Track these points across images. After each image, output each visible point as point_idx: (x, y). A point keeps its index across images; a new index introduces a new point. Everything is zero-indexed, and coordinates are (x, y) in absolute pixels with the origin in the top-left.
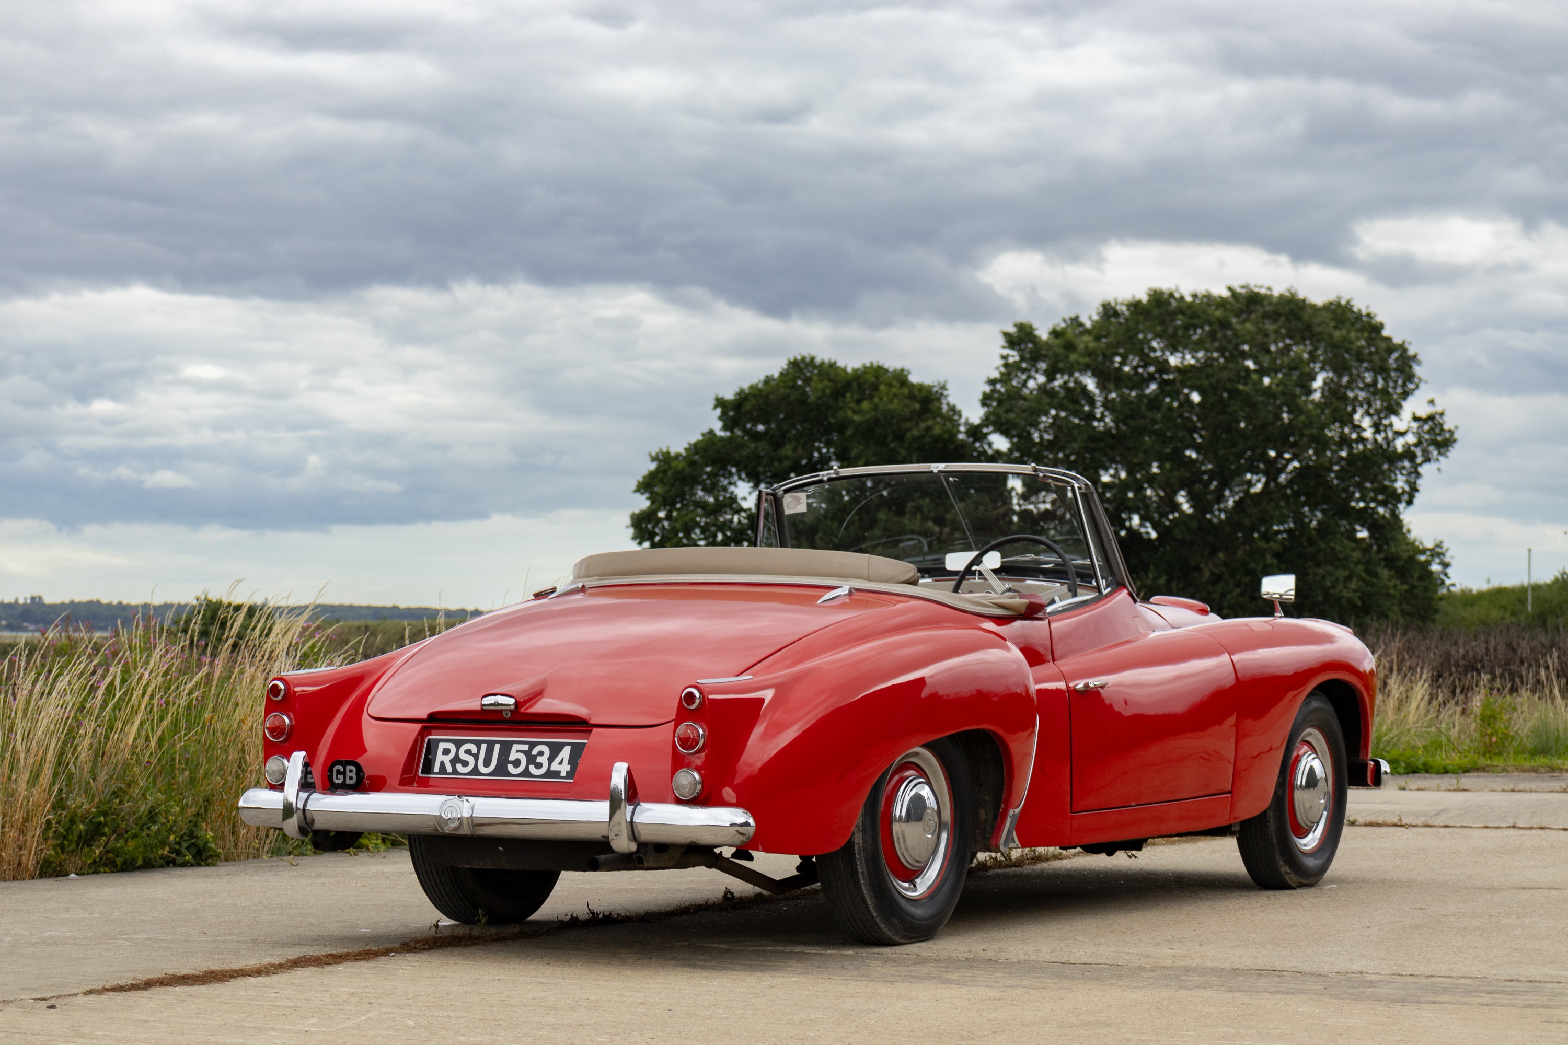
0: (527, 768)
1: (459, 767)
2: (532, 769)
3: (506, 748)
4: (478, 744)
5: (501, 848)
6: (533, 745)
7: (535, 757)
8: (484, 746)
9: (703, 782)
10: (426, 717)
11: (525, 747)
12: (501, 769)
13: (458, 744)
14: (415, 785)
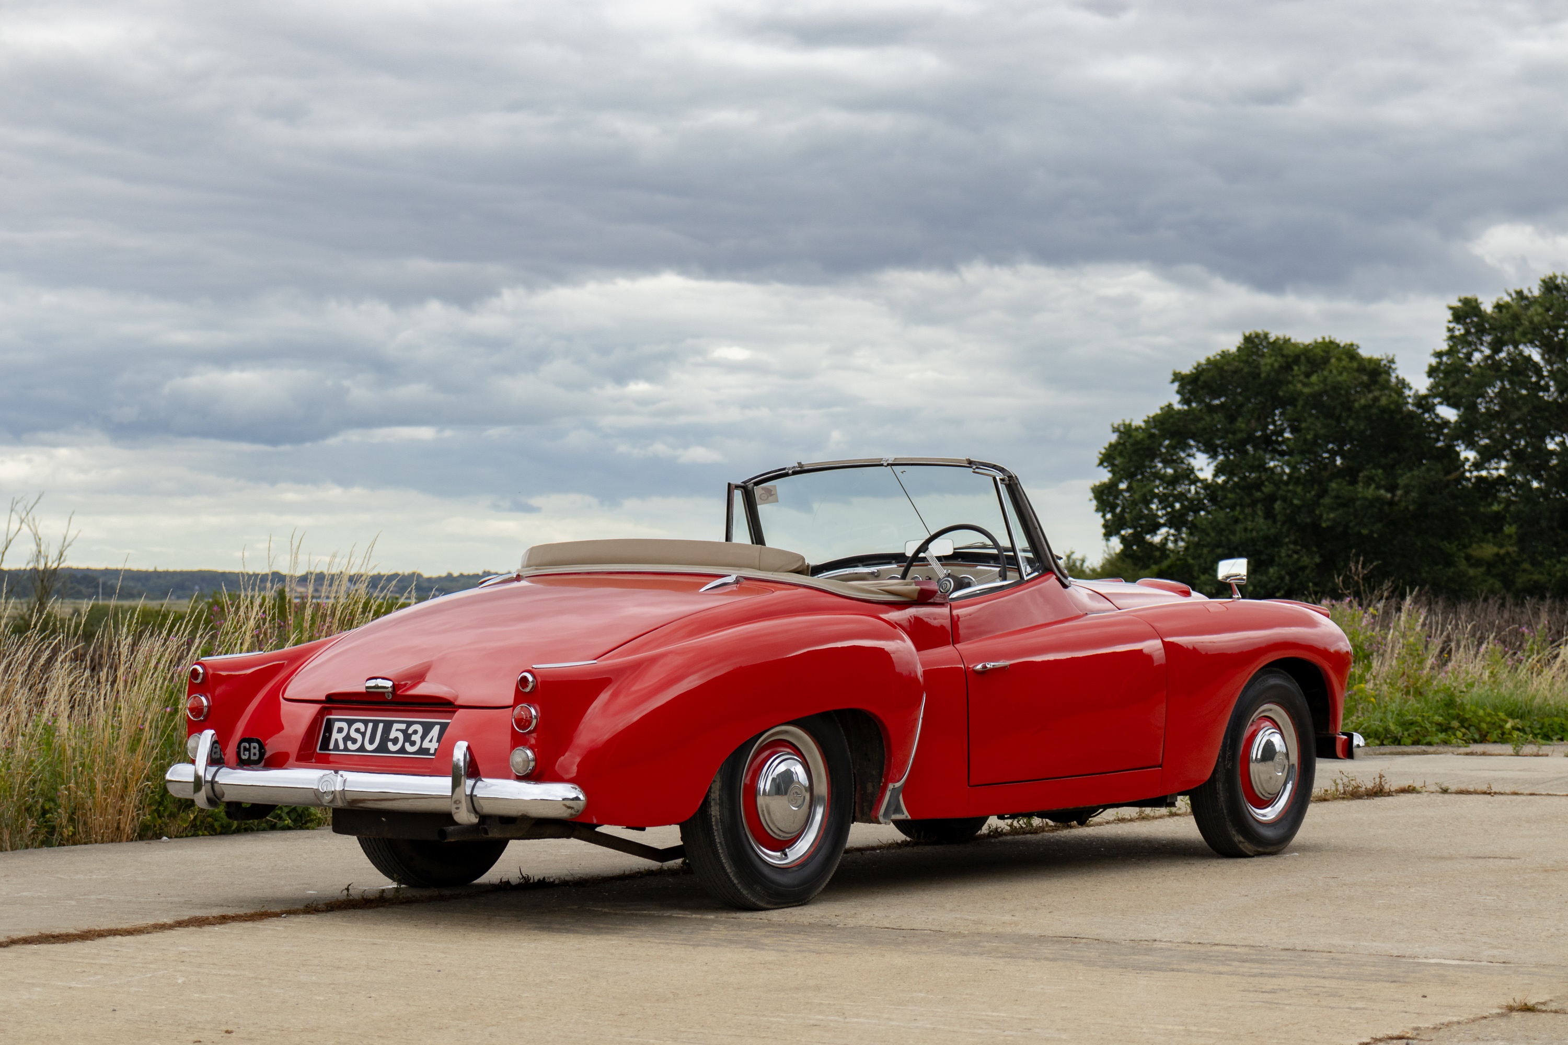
0: (403, 745)
1: (349, 743)
2: (407, 745)
3: (388, 726)
4: (366, 723)
5: (383, 819)
6: (409, 724)
7: (410, 735)
8: (370, 725)
9: (536, 760)
10: (324, 698)
11: (403, 726)
12: (382, 747)
13: (350, 723)
14: (314, 760)
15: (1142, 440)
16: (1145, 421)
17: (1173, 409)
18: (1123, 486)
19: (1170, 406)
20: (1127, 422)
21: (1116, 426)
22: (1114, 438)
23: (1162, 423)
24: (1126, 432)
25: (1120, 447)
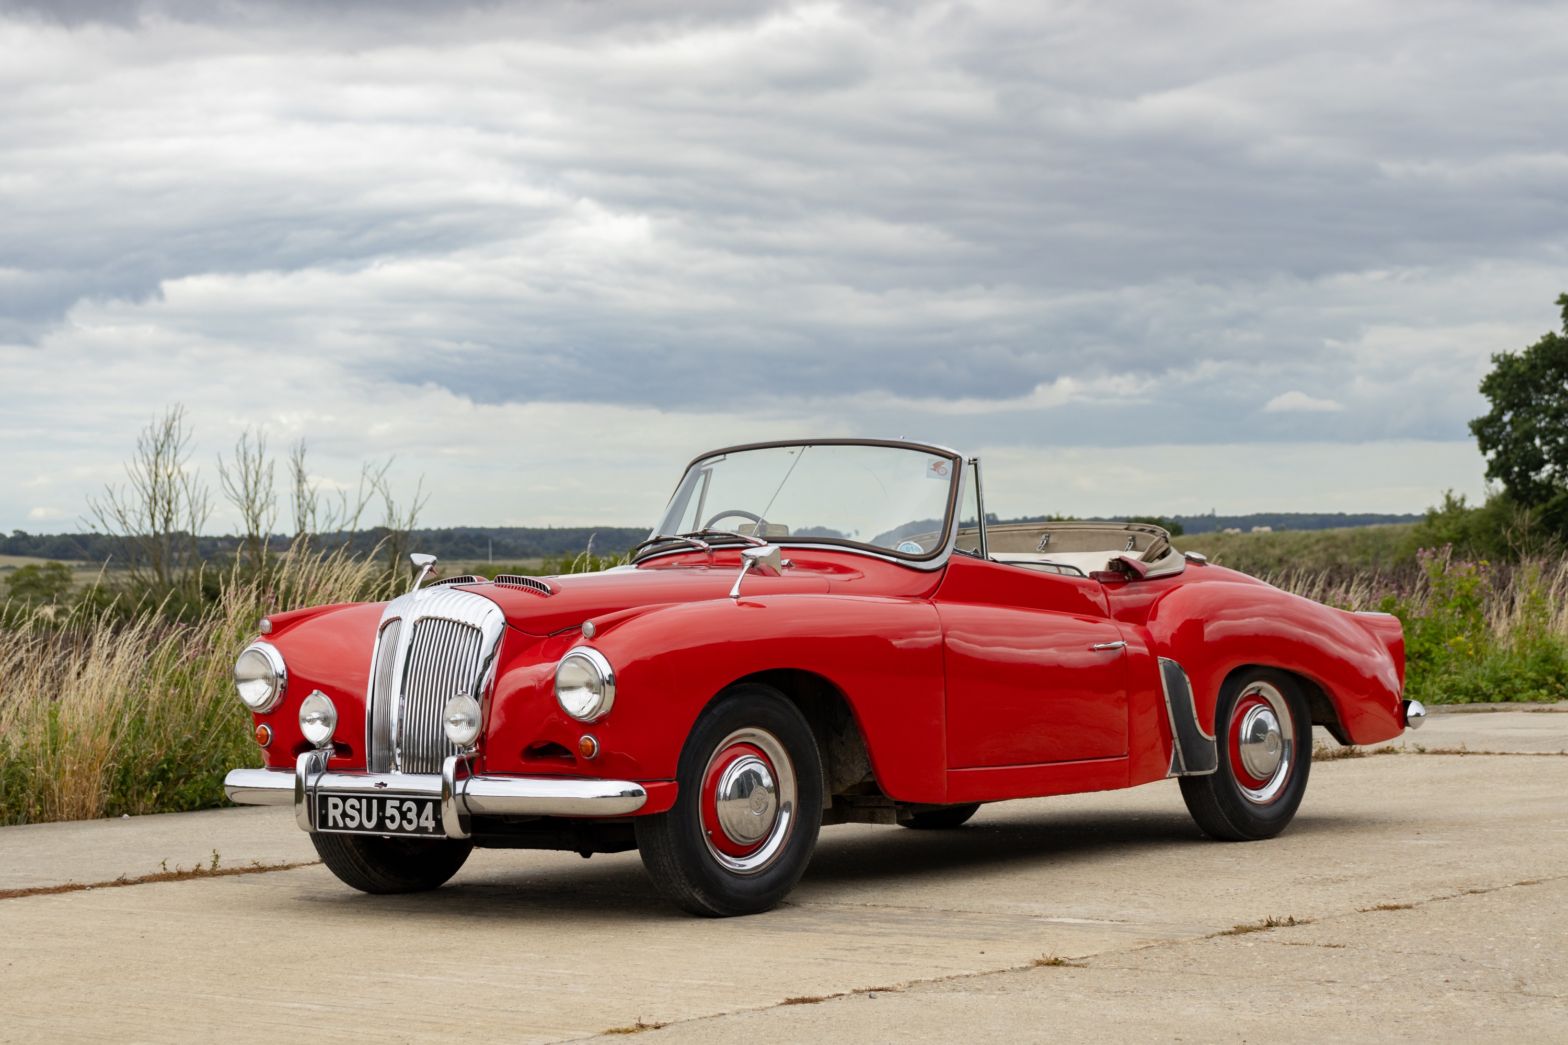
15: (1524, 373)
16: (1525, 352)
17: (1555, 337)
18: (1506, 418)
19: (1552, 335)
20: (1509, 353)
21: (1495, 355)
22: (1493, 368)
23: (1544, 351)
24: (1507, 363)
25: (1499, 380)
